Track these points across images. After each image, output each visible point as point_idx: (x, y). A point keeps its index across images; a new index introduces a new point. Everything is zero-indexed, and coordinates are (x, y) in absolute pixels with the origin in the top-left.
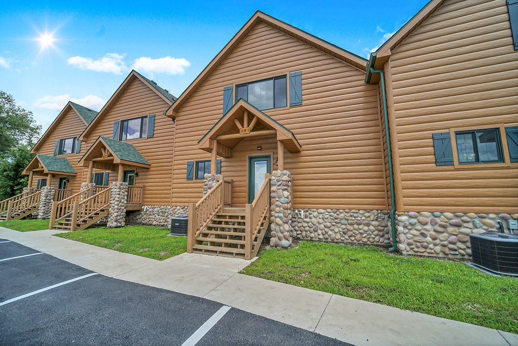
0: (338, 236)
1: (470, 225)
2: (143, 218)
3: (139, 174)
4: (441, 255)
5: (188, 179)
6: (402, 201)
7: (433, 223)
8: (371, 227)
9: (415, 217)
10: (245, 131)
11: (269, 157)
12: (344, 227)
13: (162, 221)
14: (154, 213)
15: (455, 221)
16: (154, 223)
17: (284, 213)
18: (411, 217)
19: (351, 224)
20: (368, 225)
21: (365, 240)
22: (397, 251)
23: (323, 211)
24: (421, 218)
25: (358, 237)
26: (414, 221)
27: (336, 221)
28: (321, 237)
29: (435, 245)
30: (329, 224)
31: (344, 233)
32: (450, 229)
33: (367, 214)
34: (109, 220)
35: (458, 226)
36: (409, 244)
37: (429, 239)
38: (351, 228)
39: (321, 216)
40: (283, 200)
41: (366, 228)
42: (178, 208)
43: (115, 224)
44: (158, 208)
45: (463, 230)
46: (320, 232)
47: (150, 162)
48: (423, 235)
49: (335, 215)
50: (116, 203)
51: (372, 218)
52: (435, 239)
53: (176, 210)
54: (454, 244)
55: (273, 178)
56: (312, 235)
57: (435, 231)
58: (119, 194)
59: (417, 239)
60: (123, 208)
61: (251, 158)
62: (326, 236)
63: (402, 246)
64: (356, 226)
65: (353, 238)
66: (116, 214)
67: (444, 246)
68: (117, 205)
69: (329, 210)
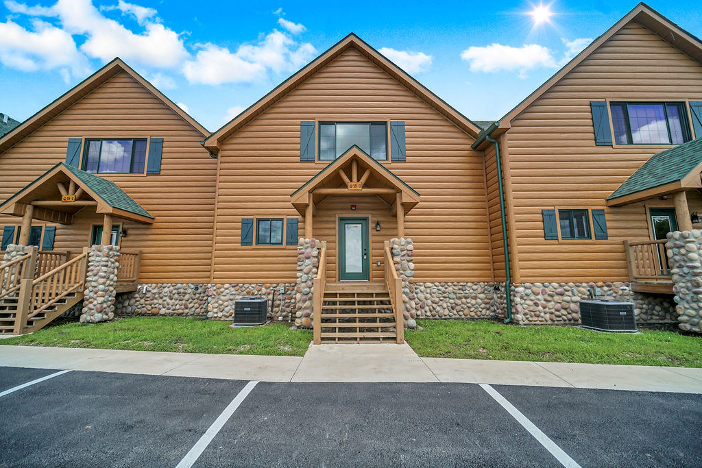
0: (447, 312)
1: (570, 293)
2: (138, 303)
3: (129, 232)
4: (550, 322)
5: (243, 243)
6: (518, 273)
7: (544, 293)
8: (479, 301)
9: (530, 288)
10: (355, 186)
11: (366, 219)
12: (452, 301)
13: (178, 307)
14: (161, 295)
15: (560, 290)
16: (163, 311)
17: (410, 288)
18: (526, 288)
19: (460, 298)
20: (475, 298)
21: (473, 314)
22: (513, 322)
23: (431, 285)
24: (535, 289)
25: (466, 311)
26: (529, 291)
27: (444, 295)
28: (429, 314)
29: (545, 313)
30: (437, 300)
31: (453, 308)
32: (557, 298)
33: (475, 287)
34: (85, 310)
35: (562, 294)
36: (525, 314)
37: (540, 308)
38: (459, 302)
39: (428, 290)
40: (408, 272)
41: (473, 302)
42: (227, 286)
43: (98, 317)
44: (171, 288)
45: (566, 298)
46: (427, 308)
47: (151, 214)
48: (536, 304)
49: (443, 289)
50: (102, 281)
51: (479, 290)
52: (544, 308)
53: (222, 289)
54: (559, 311)
55: (396, 246)
56: (419, 313)
57: (545, 300)
58: (106, 266)
59: (531, 308)
60: (111, 288)
61: (341, 219)
62: (434, 312)
63: (519, 317)
64: (464, 300)
65: (461, 313)
66: (100, 300)
67: (552, 313)
68: (104, 284)
69: (437, 284)
